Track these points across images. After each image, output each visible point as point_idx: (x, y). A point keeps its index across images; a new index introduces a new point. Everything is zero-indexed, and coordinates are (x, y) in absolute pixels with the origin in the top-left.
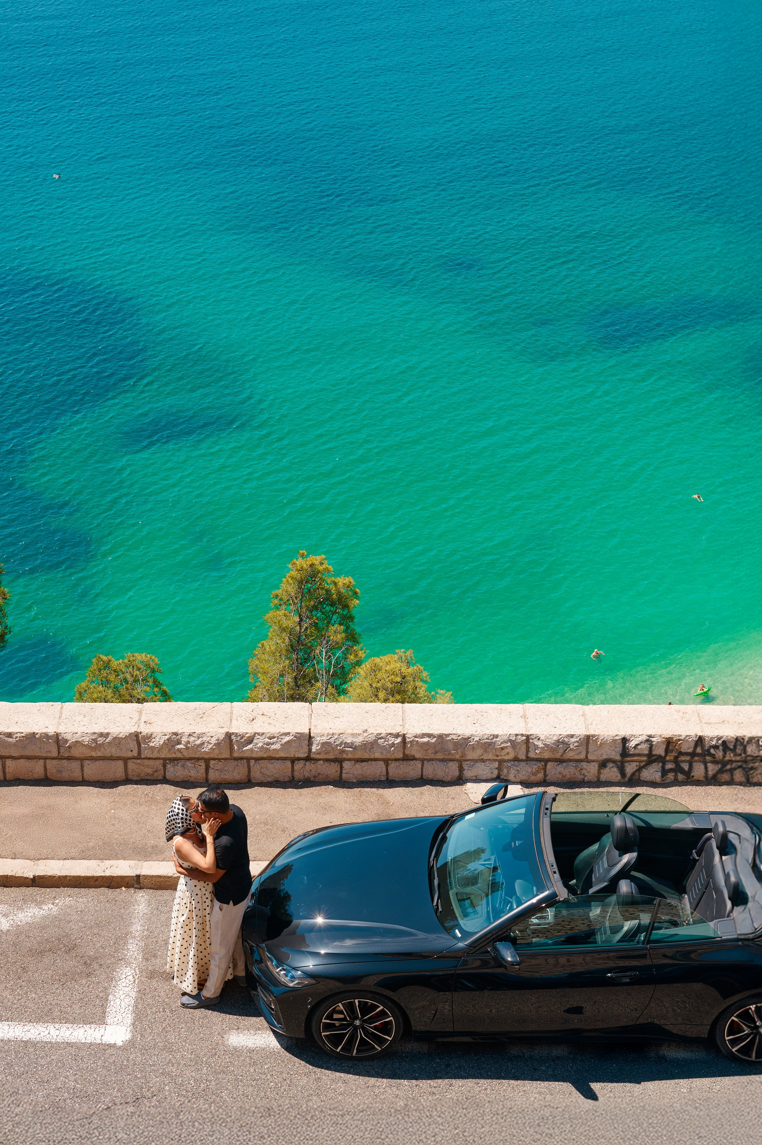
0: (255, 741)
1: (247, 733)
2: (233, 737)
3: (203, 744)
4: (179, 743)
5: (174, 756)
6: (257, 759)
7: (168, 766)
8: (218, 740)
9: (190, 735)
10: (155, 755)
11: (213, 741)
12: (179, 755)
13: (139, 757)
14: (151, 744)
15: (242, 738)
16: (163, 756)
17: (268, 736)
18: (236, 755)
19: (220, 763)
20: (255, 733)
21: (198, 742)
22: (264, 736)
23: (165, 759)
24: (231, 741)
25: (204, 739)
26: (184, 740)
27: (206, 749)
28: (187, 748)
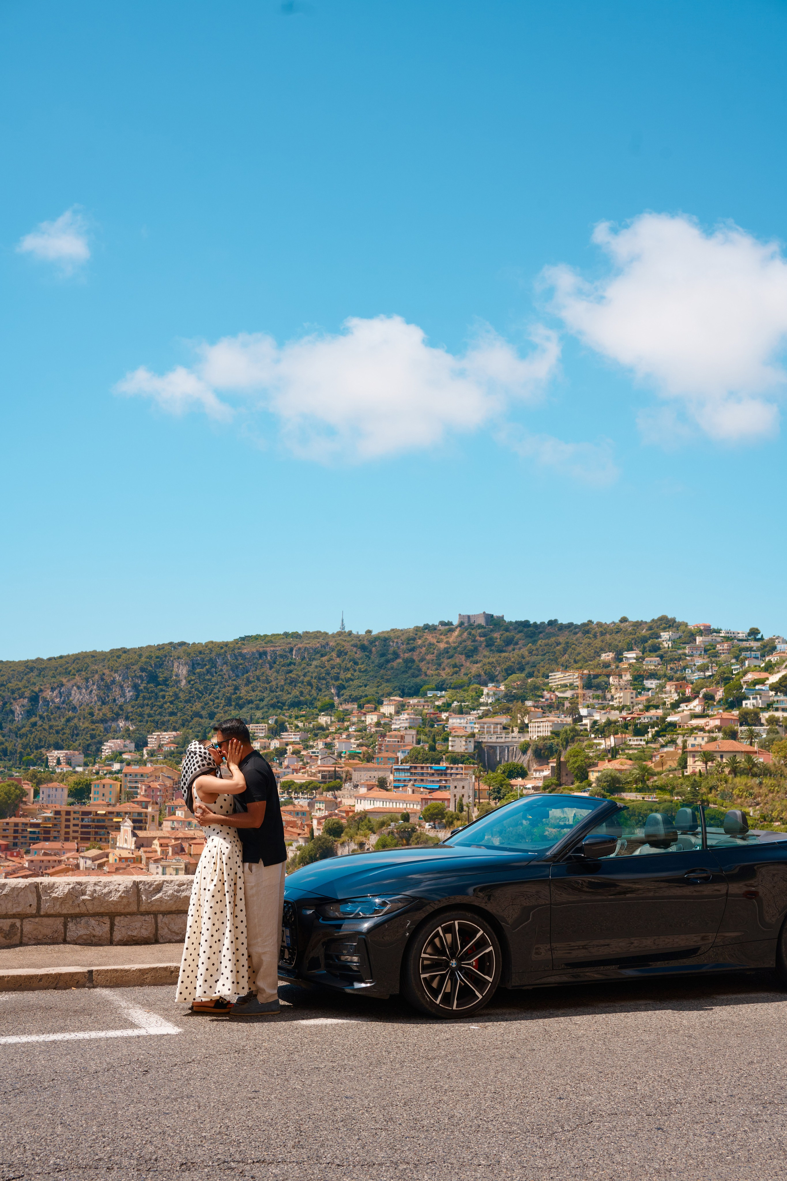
0: (164, 889)
1: (155, 881)
2: (141, 886)
3: (110, 892)
4: (84, 894)
5: (77, 910)
6: (165, 913)
7: (70, 925)
8: (126, 887)
9: (95, 884)
10: (58, 909)
11: (122, 888)
12: (83, 909)
13: (38, 915)
14: (54, 895)
15: (150, 887)
16: (65, 912)
17: (177, 883)
18: (143, 908)
19: (126, 919)
20: (164, 881)
21: (106, 891)
22: (173, 884)
23: (66, 916)
24: (139, 890)
25: (112, 887)
26: (90, 888)
27: (114, 897)
28: (93, 899)
